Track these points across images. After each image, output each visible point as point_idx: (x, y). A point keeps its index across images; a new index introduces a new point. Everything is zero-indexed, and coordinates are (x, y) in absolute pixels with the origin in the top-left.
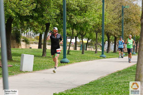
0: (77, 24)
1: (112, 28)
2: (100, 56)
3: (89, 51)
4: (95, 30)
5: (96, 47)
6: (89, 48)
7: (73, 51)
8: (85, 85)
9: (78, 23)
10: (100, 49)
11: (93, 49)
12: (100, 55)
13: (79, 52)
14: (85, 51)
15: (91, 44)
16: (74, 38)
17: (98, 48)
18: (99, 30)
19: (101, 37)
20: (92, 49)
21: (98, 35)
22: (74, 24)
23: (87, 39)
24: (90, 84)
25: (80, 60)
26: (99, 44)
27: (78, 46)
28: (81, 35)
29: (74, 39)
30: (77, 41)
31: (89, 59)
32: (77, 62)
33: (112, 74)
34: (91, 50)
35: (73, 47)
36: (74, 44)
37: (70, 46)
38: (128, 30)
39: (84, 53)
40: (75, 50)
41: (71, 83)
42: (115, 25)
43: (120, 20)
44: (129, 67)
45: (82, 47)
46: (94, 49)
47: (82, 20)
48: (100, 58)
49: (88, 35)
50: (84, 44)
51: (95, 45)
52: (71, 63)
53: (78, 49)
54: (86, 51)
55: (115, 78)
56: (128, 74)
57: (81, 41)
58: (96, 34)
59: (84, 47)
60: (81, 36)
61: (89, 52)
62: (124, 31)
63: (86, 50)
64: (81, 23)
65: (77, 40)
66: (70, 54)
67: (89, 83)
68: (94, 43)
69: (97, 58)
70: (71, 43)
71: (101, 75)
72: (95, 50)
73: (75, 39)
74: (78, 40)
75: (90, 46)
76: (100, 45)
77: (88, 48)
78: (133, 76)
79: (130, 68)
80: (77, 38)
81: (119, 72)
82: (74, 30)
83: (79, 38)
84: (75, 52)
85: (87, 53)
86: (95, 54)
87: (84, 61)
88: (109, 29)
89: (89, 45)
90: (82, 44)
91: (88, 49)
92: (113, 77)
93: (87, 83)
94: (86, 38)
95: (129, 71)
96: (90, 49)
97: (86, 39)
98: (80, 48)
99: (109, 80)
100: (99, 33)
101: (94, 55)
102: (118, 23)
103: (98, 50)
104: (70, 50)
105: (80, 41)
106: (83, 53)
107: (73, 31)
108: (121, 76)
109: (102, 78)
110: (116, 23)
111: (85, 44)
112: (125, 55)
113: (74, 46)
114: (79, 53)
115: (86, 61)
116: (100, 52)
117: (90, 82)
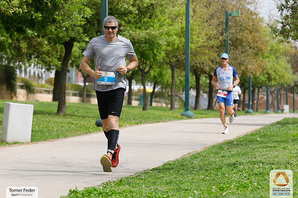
4: (171, 62)
12: (180, 112)
18: (178, 61)
31: (158, 119)
32: (131, 124)
38: (238, 61)
43: (221, 41)
54: (151, 107)
58: (173, 70)
69: (176, 118)
87: (149, 123)
88: (199, 59)
106: (144, 108)
110: (212, 47)
114: (137, 109)
115: (152, 123)
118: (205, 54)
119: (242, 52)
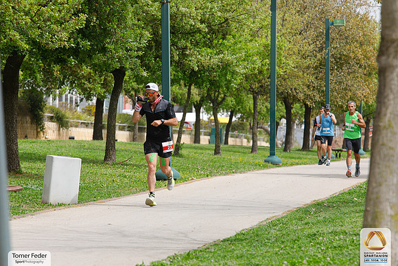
0: (199, 70)
1: (297, 83)
2: (265, 161)
3: (233, 146)
4: (252, 88)
5: (254, 135)
6: (233, 139)
7: (191, 147)
8: (224, 241)
9: (203, 69)
10: (266, 139)
11: (245, 140)
12: (264, 156)
13: (206, 149)
14: (222, 146)
15: (239, 127)
16: (194, 109)
17: (258, 138)
18: (261, 86)
19: (266, 107)
20: (242, 142)
21: (258, 101)
22: (193, 70)
23: (229, 113)
24: (239, 239)
25: (211, 172)
26: (261, 128)
27: (203, 133)
28: (213, 102)
29: (191, 112)
30: (201, 118)
31: (233, 168)
32: (200, 177)
33: (299, 210)
34: (239, 144)
35: (190, 134)
36: (193, 127)
37: (181, 134)
38: (343, 86)
39: (219, 153)
40: (195, 142)
41: (185, 237)
42: (305, 74)
43: (319, 60)
44: (346, 191)
45: (214, 136)
46: (248, 141)
47: (215, 60)
48: (265, 167)
49: (230, 101)
50: (220, 127)
51: (252, 128)
52: (185, 180)
53: (204, 140)
54: (226, 146)
55: (306, 221)
56: (342, 209)
57: (213, 118)
58: (255, 99)
59: (219, 135)
60: (212, 105)
61: (234, 150)
62: (332, 91)
63: (226, 142)
64: (212, 68)
65: (201, 114)
66: (181, 156)
67: (236, 236)
68: (248, 123)
69: (258, 166)
70: (185, 125)
71: (269, 213)
72: (251, 144)
73: (195, 114)
74: (205, 117)
75: (236, 133)
76: (266, 131)
77: (231, 137)
78: (357, 215)
79: (350, 193)
80: (202, 110)
81: (319, 206)
82: (192, 87)
83: (207, 111)
84: (195, 148)
85: (230, 151)
86: (252, 155)
87: (221, 174)
88: (289, 84)
89: (234, 129)
90: (214, 127)
91: (231, 141)
92: (301, 219)
93: (229, 237)
94: (227, 112)
95: (346, 203)
96: (238, 139)
97: (225, 114)
98: (209, 137)
99: (291, 227)
100: (262, 95)
101: (249, 157)
102: (316, 68)
103: (259, 143)
104: (182, 142)
105: (209, 119)
106: (217, 152)
107: (189, 89)
108: (323, 215)
109: (270, 221)
110: (308, 67)
111: (223, 127)
112: (335, 156)
113: (193, 133)
114: (208, 152)
115: (226, 174)
116: (264, 148)
117: (238, 234)
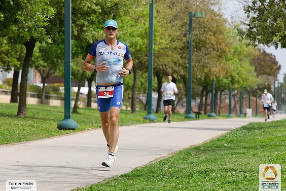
1: (167, 60)
2: (144, 118)
8: (122, 176)
24: (135, 174)
27: (93, 101)
29: (85, 86)
30: (92, 89)
32: (94, 127)
35: (83, 101)
37: (78, 101)
38: (202, 63)
40: (87, 106)
43: (184, 43)
48: (144, 122)
52: (82, 130)
58: (135, 72)
66: (78, 113)
69: (138, 122)
70: (80, 95)
73: (87, 88)
81: (197, 149)
84: (88, 109)
86: (132, 114)
95: (219, 147)
108: (202, 156)
113: (86, 101)
117: (134, 171)
118: (168, 56)
119: (206, 54)
